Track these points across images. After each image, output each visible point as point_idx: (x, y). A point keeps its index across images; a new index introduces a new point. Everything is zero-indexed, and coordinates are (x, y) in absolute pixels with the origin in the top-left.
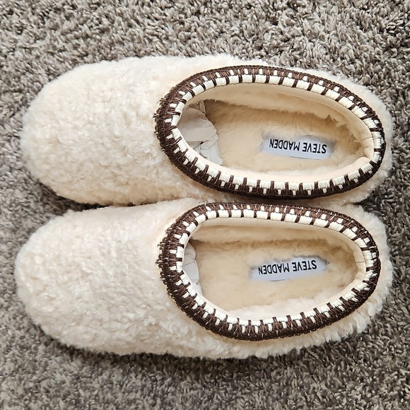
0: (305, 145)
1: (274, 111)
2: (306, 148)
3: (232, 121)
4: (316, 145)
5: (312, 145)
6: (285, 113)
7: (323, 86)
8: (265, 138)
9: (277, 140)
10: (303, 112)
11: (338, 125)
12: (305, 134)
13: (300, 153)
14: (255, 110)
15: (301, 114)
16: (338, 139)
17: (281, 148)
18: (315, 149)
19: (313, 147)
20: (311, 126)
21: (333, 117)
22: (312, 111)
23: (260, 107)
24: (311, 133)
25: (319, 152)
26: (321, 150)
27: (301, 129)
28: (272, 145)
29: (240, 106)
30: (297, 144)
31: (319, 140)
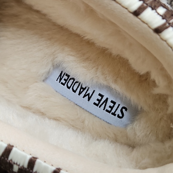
0: (100, 98)
1: (78, 35)
2: (99, 101)
3: (21, 27)
4: (114, 103)
5: (109, 101)
6: (90, 44)
7: (164, 17)
8: (56, 66)
9: (68, 76)
10: (115, 52)
11: (157, 91)
12: (105, 83)
13: (89, 105)
14: (55, 24)
15: (111, 54)
16: (146, 108)
17: (69, 88)
18: (112, 108)
19: (109, 104)
20: (117, 77)
21: (155, 76)
22: (127, 55)
23: (60, 22)
24: (113, 86)
25: (114, 114)
26: (118, 112)
27: (103, 74)
28: (61, 79)
29: (38, 12)
30: (90, 92)
31: (121, 99)
